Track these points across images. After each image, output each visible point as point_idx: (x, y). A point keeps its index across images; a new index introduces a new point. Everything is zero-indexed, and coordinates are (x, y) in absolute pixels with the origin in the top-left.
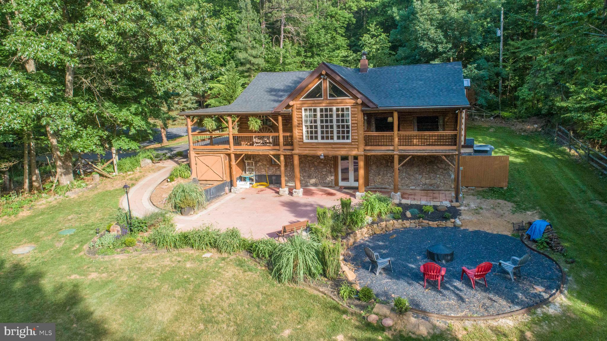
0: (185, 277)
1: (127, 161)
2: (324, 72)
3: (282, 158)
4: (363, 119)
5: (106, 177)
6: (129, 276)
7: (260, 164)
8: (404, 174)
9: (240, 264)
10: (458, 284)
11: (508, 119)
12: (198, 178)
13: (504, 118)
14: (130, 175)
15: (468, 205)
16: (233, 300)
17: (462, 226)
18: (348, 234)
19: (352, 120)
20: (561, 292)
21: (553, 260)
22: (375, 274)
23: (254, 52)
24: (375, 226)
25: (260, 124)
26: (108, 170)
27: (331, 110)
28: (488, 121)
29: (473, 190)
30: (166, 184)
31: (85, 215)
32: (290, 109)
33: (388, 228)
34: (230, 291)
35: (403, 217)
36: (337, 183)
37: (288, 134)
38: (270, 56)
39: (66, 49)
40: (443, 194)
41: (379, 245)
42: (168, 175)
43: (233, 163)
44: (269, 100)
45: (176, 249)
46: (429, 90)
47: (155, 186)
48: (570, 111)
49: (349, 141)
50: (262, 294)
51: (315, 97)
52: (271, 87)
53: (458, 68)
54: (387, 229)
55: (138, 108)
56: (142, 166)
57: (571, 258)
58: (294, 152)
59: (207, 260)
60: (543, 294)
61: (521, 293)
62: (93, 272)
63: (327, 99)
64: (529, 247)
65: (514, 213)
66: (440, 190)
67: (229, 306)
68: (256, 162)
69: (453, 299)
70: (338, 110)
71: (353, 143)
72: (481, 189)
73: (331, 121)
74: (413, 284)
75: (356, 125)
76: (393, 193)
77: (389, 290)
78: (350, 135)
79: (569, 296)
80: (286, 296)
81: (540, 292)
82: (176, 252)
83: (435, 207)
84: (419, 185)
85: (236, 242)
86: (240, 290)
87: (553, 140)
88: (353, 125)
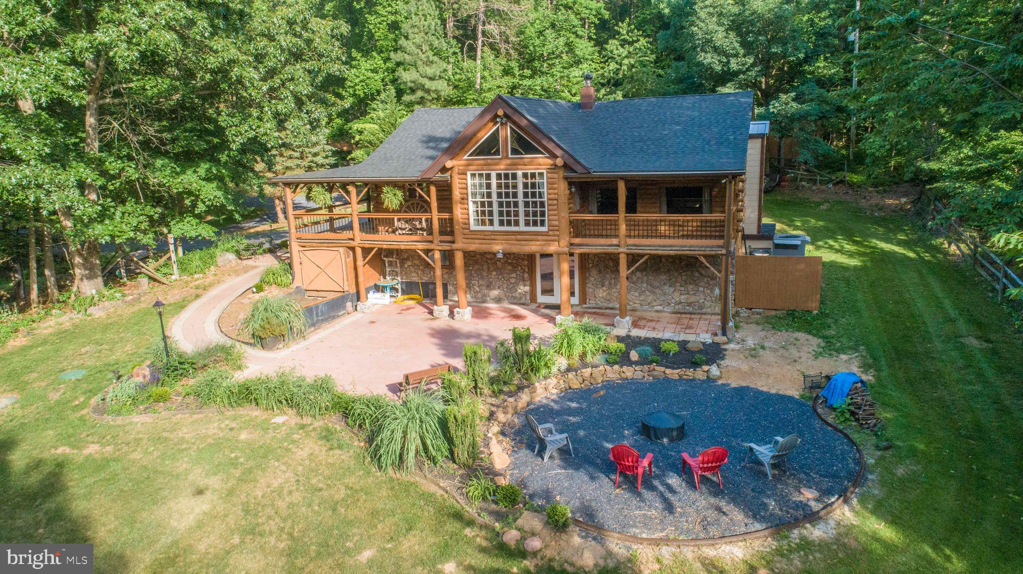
0: (233, 455)
1: (196, 256)
2: (500, 112)
3: (437, 255)
4: (568, 192)
5: (159, 282)
6: (146, 452)
7: (409, 263)
8: (645, 285)
9: (327, 435)
10: (674, 480)
11: (859, 187)
12: (305, 287)
13: (851, 185)
14: (198, 279)
15: (743, 341)
16: (297, 497)
17: (720, 378)
18: (520, 388)
19: (549, 194)
20: (846, 501)
21: (854, 444)
22: (543, 459)
23: (430, 71)
24: (571, 375)
25: (401, 199)
26: (164, 270)
27: (514, 176)
28: (823, 191)
29: (759, 314)
30: (251, 296)
31: (107, 347)
32: (448, 175)
33: (595, 379)
34: (298, 481)
35: (624, 359)
36: (533, 299)
37: (446, 216)
38: (458, 77)
39: (64, 77)
40: (706, 320)
41: (570, 408)
42: (256, 281)
43: (360, 262)
44: (422, 157)
45: (231, 409)
46: (688, 142)
47: (232, 299)
48: (944, 178)
49: (544, 229)
50: (347, 487)
51: (489, 154)
52: (430, 133)
53: (746, 103)
54: (592, 381)
55: (210, 169)
56: (220, 264)
57: (887, 440)
58: (455, 246)
59: (277, 427)
60: (812, 504)
61: (775, 500)
62: (93, 443)
63: (507, 157)
64: (822, 420)
65: (817, 356)
66: (705, 314)
67: (288, 507)
68: (403, 261)
69: (656, 508)
70: (525, 176)
71: (551, 233)
72: (773, 313)
73: (515, 195)
74: (598, 477)
75: (555, 202)
76: (618, 318)
77: (554, 489)
78: (546, 218)
79: (858, 507)
80: (384, 493)
81: (808, 500)
82: (230, 413)
83: (683, 344)
84: (669, 304)
85: (325, 400)
86: (314, 481)
87: (925, 226)
88: (550, 202)
